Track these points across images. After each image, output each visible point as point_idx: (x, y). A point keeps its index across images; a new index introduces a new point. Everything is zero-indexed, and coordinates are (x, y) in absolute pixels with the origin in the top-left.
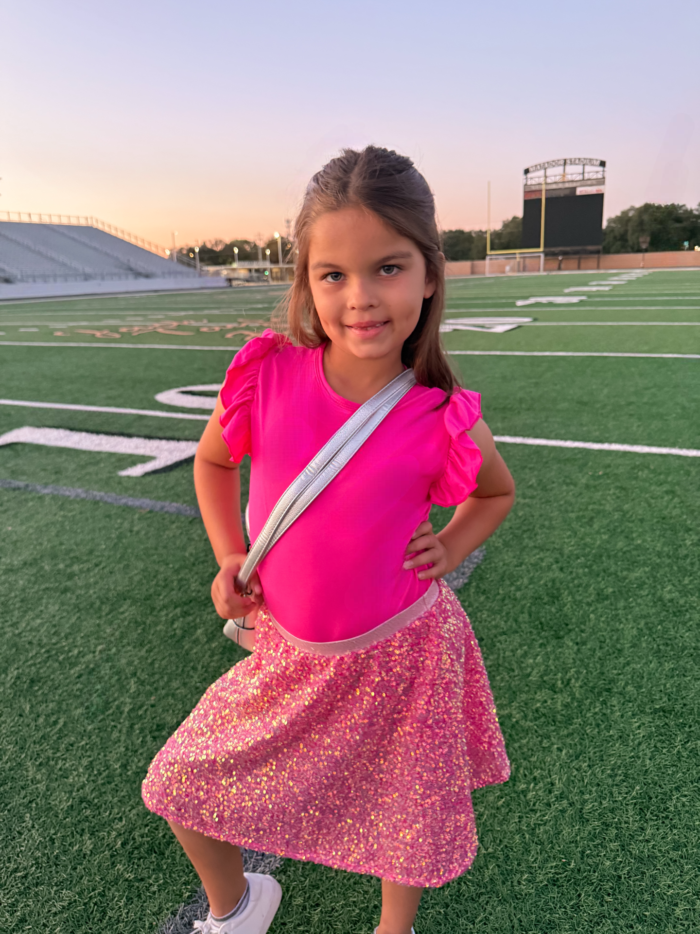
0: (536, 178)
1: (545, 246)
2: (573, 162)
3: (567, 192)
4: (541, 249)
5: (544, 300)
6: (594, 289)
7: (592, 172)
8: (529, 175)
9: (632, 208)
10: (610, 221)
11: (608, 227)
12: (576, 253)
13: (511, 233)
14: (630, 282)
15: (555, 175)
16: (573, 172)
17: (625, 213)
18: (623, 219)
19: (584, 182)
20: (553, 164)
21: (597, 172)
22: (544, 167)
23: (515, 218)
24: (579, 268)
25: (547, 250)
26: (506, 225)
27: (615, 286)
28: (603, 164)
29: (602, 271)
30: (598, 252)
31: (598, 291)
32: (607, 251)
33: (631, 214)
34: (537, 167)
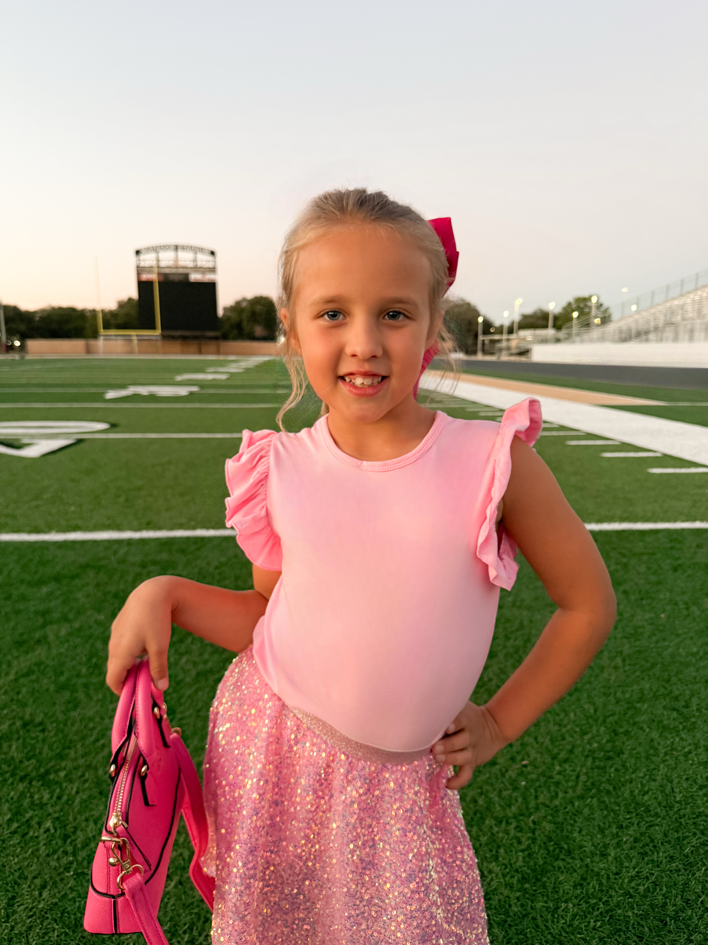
0: (148, 260)
1: (162, 329)
2: (184, 248)
3: (181, 278)
4: (158, 332)
5: (144, 390)
6: (210, 377)
7: (204, 260)
8: (142, 257)
9: (244, 300)
10: (225, 309)
11: (224, 315)
12: (195, 338)
13: (127, 315)
14: (248, 370)
15: (167, 259)
16: (185, 259)
17: (238, 303)
18: (237, 308)
19: (196, 269)
20: (165, 248)
21: (209, 261)
22: (155, 249)
23: (130, 300)
24: (200, 352)
25: (167, 333)
26: (121, 305)
27: (232, 374)
28: (213, 253)
29: (221, 358)
30: (216, 338)
31: (214, 380)
32: (225, 337)
33: (244, 304)
34: (149, 249)
